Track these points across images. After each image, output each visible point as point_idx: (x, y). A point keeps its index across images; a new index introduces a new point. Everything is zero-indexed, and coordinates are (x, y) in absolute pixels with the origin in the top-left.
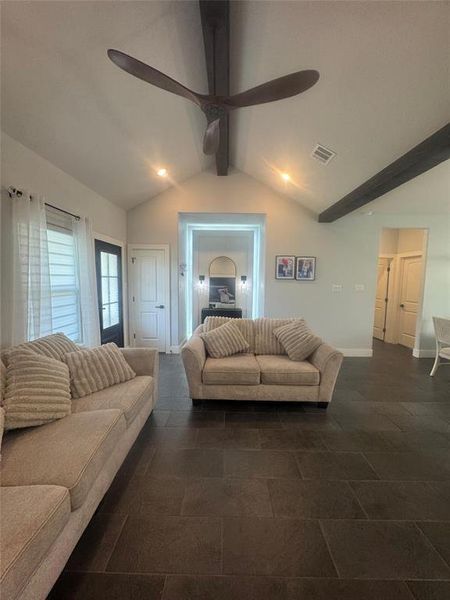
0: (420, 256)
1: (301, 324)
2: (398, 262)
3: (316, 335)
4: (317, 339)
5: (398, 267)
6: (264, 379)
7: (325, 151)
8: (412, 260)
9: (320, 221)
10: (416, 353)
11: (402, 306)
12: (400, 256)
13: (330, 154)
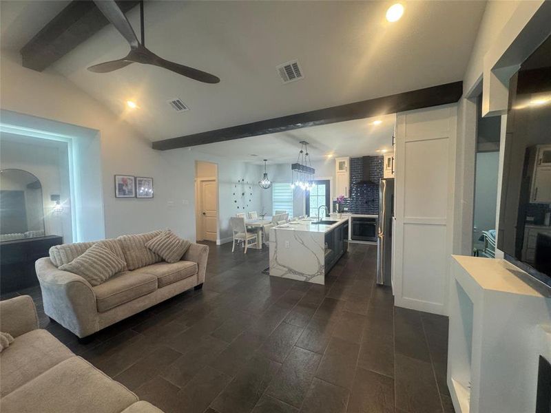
0: (214, 181)
1: (169, 235)
2: (199, 183)
3: (186, 240)
4: (187, 242)
5: (199, 185)
6: (161, 283)
7: (180, 103)
8: (207, 183)
9: (153, 148)
10: (218, 243)
11: (204, 214)
12: (199, 180)
13: (185, 108)
